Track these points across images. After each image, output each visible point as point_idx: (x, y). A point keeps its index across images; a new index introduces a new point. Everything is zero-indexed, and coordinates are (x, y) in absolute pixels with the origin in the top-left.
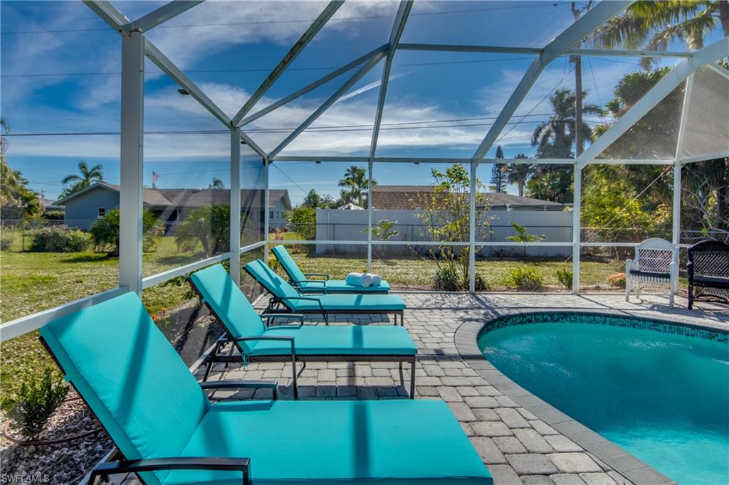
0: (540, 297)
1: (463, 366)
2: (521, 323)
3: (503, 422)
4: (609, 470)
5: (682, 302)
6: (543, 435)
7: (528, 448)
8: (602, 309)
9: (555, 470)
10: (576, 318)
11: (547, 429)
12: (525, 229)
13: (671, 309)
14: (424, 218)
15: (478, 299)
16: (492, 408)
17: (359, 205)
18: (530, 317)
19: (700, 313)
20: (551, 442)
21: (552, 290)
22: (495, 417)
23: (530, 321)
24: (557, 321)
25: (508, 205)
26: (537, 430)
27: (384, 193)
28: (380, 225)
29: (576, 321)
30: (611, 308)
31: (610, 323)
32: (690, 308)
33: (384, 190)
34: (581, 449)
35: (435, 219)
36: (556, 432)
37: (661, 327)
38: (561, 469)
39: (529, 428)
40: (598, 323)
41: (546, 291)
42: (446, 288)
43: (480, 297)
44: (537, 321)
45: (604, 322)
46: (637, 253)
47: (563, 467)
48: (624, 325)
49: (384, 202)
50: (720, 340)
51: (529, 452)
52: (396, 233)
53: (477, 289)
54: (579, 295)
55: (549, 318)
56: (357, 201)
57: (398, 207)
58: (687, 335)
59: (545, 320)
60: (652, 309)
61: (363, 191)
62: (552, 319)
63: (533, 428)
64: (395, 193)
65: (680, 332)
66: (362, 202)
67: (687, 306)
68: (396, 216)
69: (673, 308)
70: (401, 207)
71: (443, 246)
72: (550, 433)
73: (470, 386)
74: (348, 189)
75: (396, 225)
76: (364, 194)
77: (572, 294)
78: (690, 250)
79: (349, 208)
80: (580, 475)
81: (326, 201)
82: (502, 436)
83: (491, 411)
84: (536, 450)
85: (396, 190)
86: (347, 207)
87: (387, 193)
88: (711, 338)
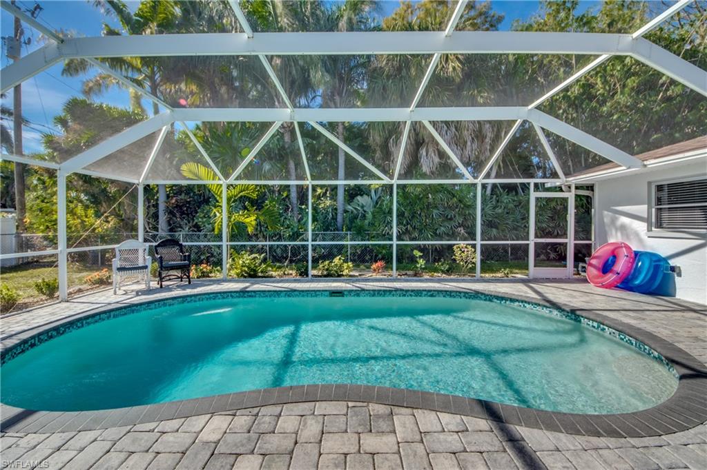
0: (25, 316)
1: (11, 441)
3: (133, 453)
4: (236, 413)
5: (154, 284)
6: (177, 431)
7: (180, 450)
8: (102, 307)
9: (214, 445)
10: (82, 323)
11: (175, 424)
13: (149, 291)
16: (108, 451)
18: (33, 341)
19: (169, 289)
20: (189, 430)
21: (33, 304)
22: (123, 456)
23: (33, 345)
26: (169, 431)
29: (83, 326)
30: (110, 304)
31: (114, 317)
32: (161, 287)
34: (210, 415)
36: (183, 420)
37: (153, 306)
38: (215, 440)
39: (161, 436)
40: (104, 320)
41: (26, 308)
44: (41, 341)
45: (109, 318)
46: (117, 253)
47: (215, 437)
48: (125, 314)
50: (188, 302)
51: (184, 453)
54: (68, 301)
55: (55, 333)
58: (170, 305)
59: (51, 337)
60: (137, 295)
63: (164, 433)
65: (165, 305)
67: (159, 286)
69: (151, 290)
72: (181, 424)
73: (55, 452)
77: (60, 302)
78: (156, 246)
80: (228, 431)
82: (149, 465)
83: (112, 454)
84: (187, 446)
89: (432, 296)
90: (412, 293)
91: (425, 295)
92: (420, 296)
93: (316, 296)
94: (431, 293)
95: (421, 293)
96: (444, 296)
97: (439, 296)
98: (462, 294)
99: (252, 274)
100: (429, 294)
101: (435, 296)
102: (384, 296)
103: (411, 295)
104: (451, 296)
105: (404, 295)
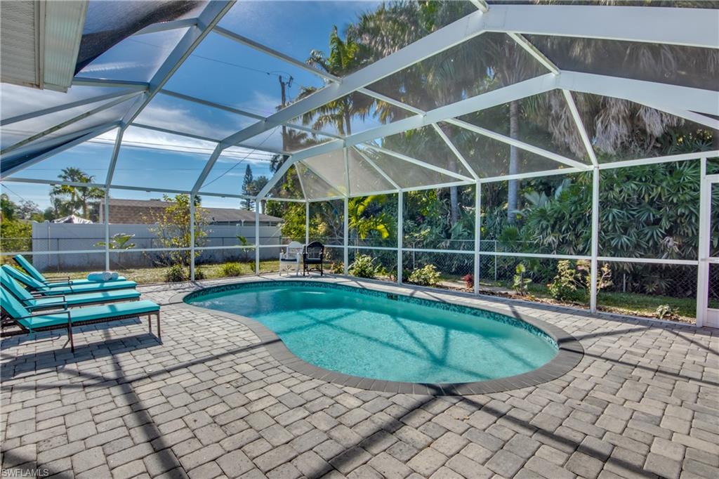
2: (218, 292)
12: (246, 239)
13: (297, 276)
14: (156, 231)
15: (197, 284)
17: (84, 216)
21: (246, 275)
23: (223, 290)
24: (239, 288)
25: (243, 221)
27: (120, 207)
28: (116, 238)
32: (304, 275)
33: (120, 204)
35: (166, 232)
41: (242, 276)
42: (174, 280)
43: (197, 283)
44: (227, 289)
49: (119, 216)
52: (134, 245)
53: (196, 279)
54: (259, 276)
56: (81, 211)
57: (136, 221)
59: (232, 289)
61: (88, 200)
62: (236, 288)
64: (133, 208)
66: (88, 213)
68: (132, 230)
70: (139, 221)
71: (173, 252)
74: (67, 198)
75: (133, 238)
76: (91, 204)
77: (255, 276)
78: (308, 247)
79: (70, 221)
81: (25, 210)
85: (134, 205)
86: (67, 219)
87: (124, 207)
88: (302, 285)
89: (475, 314)
90: (456, 308)
91: (469, 312)
92: (464, 313)
93: (378, 296)
94: (475, 311)
95: (465, 310)
96: (488, 318)
97: (483, 317)
98: (506, 318)
99: (363, 274)
100: (473, 312)
101: (479, 316)
102: (429, 306)
103: (454, 310)
104: (495, 319)
105: (448, 309)
